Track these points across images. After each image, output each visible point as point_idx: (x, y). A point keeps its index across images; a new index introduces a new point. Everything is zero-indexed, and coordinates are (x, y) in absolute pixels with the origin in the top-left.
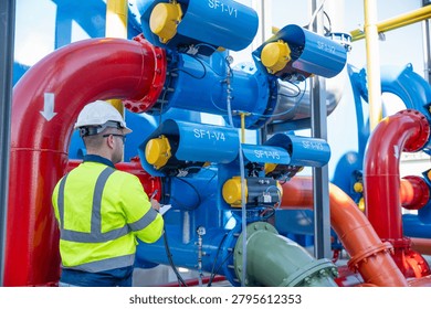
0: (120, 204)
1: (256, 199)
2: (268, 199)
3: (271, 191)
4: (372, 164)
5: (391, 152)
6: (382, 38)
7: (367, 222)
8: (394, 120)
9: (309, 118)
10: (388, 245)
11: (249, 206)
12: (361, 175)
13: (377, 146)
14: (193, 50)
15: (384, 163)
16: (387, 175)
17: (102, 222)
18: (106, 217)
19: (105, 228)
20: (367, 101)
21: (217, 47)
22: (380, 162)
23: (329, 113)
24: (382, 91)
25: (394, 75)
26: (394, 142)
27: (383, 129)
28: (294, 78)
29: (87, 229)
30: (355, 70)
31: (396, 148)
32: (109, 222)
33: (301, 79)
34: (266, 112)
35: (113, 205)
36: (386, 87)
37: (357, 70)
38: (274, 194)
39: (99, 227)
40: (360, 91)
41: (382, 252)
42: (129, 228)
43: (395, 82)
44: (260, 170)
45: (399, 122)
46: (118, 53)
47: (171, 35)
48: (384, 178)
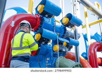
0: (27, 40)
1: (61, 50)
2: (64, 50)
6: (90, 27)
7: (89, 65)
8: (94, 43)
11: (59, 51)
12: (87, 58)
13: (90, 49)
14: (47, 16)
16: (94, 55)
17: (23, 44)
18: (24, 43)
19: (23, 45)
20: (87, 41)
21: (53, 15)
22: (92, 53)
23: (78, 39)
27: (92, 45)
29: (19, 46)
32: (24, 44)
35: (26, 40)
39: (22, 45)
40: (86, 39)
42: (29, 47)
43: (94, 36)
44: (62, 44)
46: (30, 16)
47: (42, 11)
48: (93, 56)
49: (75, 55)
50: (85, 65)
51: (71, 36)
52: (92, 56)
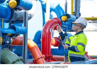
1: (4, 42)
2: (8, 42)
3: (9, 40)
4: (44, 33)
5: (49, 30)
9: (23, 21)
10: (44, 56)
11: (2, 44)
15: (47, 33)
26: (50, 27)
28: (18, 10)
31: (51, 29)
34: (10, 19)
38: (10, 41)
41: (42, 58)
44: (6, 35)
45: (53, 21)
50: (34, 50)
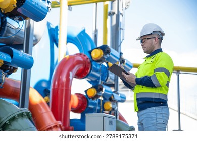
4: (56, 83)
7: (48, 112)
8: (71, 58)
10: (60, 123)
13: (60, 72)
15: (63, 83)
16: (64, 88)
22: (61, 82)
23: (34, 45)
24: (67, 42)
25: (75, 33)
26: (70, 70)
27: (65, 62)
28: (17, 18)
30: (52, 26)
31: (71, 73)
33: (21, 20)
36: (70, 40)
37: (53, 26)
40: (54, 40)
41: (56, 126)
43: (76, 38)
45: (74, 60)
48: (62, 90)
49: (19, 86)
50: (39, 111)
51: (15, 38)
52: (59, 91)
